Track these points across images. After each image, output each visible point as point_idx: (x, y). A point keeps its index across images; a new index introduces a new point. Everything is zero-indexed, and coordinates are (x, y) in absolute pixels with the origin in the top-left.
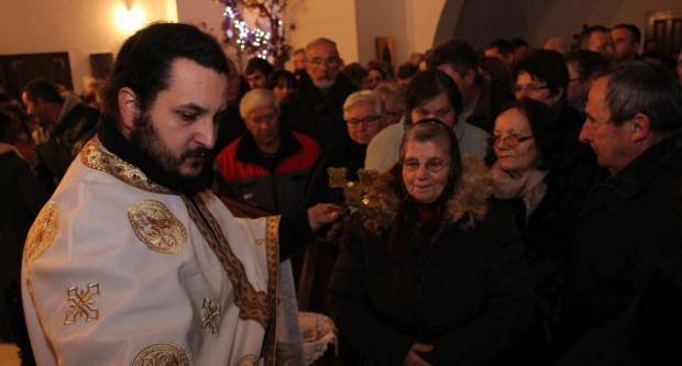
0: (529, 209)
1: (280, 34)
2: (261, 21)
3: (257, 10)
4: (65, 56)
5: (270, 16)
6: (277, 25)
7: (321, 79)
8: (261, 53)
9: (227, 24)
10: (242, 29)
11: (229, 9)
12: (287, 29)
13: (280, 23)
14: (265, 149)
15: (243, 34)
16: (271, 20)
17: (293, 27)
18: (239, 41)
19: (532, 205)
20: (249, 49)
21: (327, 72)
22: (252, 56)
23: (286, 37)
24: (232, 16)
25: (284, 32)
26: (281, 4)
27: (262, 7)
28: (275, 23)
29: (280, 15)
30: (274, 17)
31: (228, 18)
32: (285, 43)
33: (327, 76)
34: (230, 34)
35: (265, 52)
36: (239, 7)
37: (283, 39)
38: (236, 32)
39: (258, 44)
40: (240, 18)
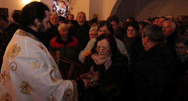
0: (107, 68)
1: (68, 10)
2: (63, 6)
3: (63, 3)
4: (7, 9)
5: (66, 5)
6: (68, 8)
7: (80, 22)
8: (63, 15)
9: (54, 6)
10: (58, 8)
11: (55, 2)
12: (70, 9)
13: (69, 7)
14: (63, 39)
15: (58, 9)
16: (66, 6)
17: (72, 9)
18: (57, 11)
19: (108, 67)
20: (60, 13)
21: (82, 20)
22: (60, 15)
23: (70, 11)
24: (56, 4)
25: (69, 10)
26: (69, 2)
27: (64, 2)
28: (67, 7)
29: (69, 5)
30: (67, 5)
31: (54, 4)
32: (69, 13)
33: (82, 22)
34: (54, 9)
35: (64, 15)
36: (58, 2)
37: (69, 12)
38: (56, 8)
39: (62, 12)
40: (58, 5)
